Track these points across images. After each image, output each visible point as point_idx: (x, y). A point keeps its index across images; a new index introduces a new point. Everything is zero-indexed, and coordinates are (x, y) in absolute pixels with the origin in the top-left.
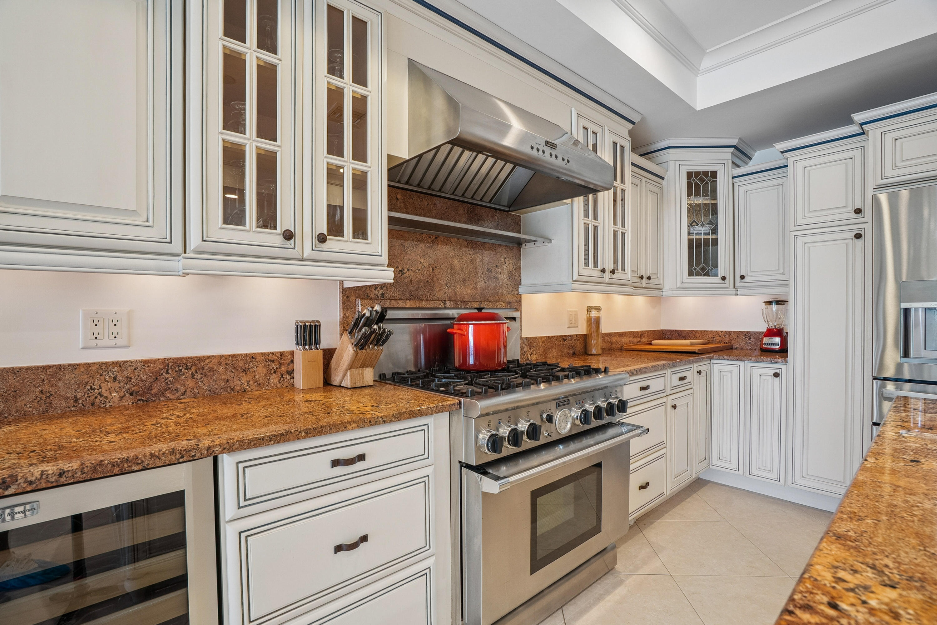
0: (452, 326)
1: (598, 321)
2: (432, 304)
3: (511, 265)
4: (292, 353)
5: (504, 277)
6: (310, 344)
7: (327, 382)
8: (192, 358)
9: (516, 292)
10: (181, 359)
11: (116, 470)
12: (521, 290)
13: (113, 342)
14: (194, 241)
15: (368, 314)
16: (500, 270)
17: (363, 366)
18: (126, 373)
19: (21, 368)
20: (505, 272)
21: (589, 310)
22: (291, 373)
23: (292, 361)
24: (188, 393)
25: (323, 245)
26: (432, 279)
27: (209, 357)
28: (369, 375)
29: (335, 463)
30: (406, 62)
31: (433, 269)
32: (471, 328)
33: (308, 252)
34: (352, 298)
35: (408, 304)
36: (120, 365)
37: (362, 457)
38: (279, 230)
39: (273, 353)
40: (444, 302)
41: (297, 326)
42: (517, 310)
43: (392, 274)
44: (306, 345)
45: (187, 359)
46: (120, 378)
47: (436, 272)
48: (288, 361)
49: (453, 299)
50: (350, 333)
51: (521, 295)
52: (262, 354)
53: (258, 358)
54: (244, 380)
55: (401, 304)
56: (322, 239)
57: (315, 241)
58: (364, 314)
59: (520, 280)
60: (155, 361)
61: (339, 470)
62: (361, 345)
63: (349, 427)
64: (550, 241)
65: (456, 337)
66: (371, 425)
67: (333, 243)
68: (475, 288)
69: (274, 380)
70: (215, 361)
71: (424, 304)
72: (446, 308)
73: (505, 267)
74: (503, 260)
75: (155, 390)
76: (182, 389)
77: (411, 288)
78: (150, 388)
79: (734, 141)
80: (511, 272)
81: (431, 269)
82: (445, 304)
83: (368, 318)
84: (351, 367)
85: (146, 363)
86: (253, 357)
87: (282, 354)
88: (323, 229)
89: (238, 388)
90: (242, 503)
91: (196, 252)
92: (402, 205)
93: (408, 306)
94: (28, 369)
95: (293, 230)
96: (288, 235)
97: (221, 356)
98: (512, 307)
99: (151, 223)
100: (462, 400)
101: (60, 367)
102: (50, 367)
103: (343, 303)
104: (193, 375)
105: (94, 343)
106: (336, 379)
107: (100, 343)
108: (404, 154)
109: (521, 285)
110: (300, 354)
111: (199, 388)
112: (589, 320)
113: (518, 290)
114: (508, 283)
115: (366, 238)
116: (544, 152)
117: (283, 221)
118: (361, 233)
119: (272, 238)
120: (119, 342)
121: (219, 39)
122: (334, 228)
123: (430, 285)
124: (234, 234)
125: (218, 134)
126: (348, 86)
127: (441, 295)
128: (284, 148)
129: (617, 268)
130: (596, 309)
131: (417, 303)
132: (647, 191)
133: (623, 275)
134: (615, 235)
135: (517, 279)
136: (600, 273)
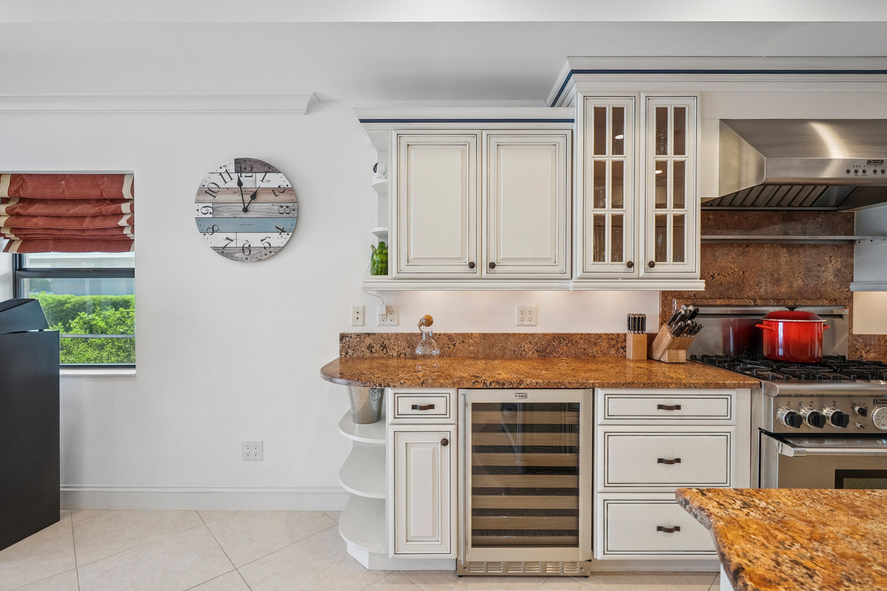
0: (761, 322)
2: (741, 302)
3: (839, 263)
4: (625, 335)
5: (829, 275)
6: (638, 330)
7: (650, 357)
8: (566, 334)
9: (847, 289)
10: (561, 334)
11: (555, 386)
12: (852, 287)
13: (529, 323)
14: (578, 272)
15: (683, 313)
16: (823, 269)
17: (678, 348)
18: (535, 340)
19: (495, 334)
20: (829, 270)
22: (624, 348)
23: (625, 340)
24: (564, 354)
25: (652, 269)
26: (742, 281)
27: (575, 334)
28: (682, 355)
29: (660, 407)
30: (718, 122)
31: (743, 273)
32: (781, 325)
33: (642, 274)
34: (669, 298)
35: (718, 302)
36: (532, 335)
37: (678, 407)
38: (625, 261)
39: (612, 334)
40: (755, 300)
41: (629, 317)
42: (845, 307)
43: (703, 285)
44: (635, 330)
45: (564, 334)
46: (532, 342)
47: (747, 274)
48: (622, 340)
49: (763, 297)
50: (669, 324)
51: (852, 292)
52: (606, 334)
53: (604, 337)
54: (595, 350)
55: (711, 302)
56: (652, 265)
57: (647, 266)
58: (680, 312)
59: (852, 277)
60: (549, 335)
61: (662, 412)
62: (677, 333)
63: (670, 386)
65: (765, 332)
66: (686, 388)
67: (659, 267)
68: (791, 287)
69: (613, 351)
70: (579, 336)
71: (733, 302)
72: (756, 305)
73: (830, 266)
74: (827, 259)
75: (548, 351)
76: (561, 352)
77: (721, 288)
78: (546, 349)
80: (839, 270)
81: (741, 273)
82: (755, 302)
83: (683, 315)
84: (669, 348)
85: (544, 335)
86: (600, 336)
87: (618, 335)
88: (652, 257)
89: (591, 354)
90: (607, 417)
91: (579, 278)
92: (714, 223)
93: (718, 303)
94: (497, 334)
95: (633, 261)
96: (630, 265)
97: (582, 334)
98: (839, 304)
99: (557, 264)
100: (763, 382)
101: (509, 335)
102: (505, 334)
103: (663, 302)
104: (567, 344)
105: (521, 323)
106: (657, 355)
107: (524, 323)
108: (715, 194)
109: (852, 281)
110: (631, 338)
111: (570, 352)
113: (848, 287)
114: (834, 280)
115: (683, 261)
116: (864, 171)
117: (627, 256)
118: (679, 256)
119: (620, 267)
120: (532, 323)
121: (592, 158)
122: (661, 255)
123: (740, 286)
124: (599, 267)
125: (591, 212)
126: (671, 158)
127: (751, 294)
128: (627, 211)
131: (726, 301)
135: (848, 277)
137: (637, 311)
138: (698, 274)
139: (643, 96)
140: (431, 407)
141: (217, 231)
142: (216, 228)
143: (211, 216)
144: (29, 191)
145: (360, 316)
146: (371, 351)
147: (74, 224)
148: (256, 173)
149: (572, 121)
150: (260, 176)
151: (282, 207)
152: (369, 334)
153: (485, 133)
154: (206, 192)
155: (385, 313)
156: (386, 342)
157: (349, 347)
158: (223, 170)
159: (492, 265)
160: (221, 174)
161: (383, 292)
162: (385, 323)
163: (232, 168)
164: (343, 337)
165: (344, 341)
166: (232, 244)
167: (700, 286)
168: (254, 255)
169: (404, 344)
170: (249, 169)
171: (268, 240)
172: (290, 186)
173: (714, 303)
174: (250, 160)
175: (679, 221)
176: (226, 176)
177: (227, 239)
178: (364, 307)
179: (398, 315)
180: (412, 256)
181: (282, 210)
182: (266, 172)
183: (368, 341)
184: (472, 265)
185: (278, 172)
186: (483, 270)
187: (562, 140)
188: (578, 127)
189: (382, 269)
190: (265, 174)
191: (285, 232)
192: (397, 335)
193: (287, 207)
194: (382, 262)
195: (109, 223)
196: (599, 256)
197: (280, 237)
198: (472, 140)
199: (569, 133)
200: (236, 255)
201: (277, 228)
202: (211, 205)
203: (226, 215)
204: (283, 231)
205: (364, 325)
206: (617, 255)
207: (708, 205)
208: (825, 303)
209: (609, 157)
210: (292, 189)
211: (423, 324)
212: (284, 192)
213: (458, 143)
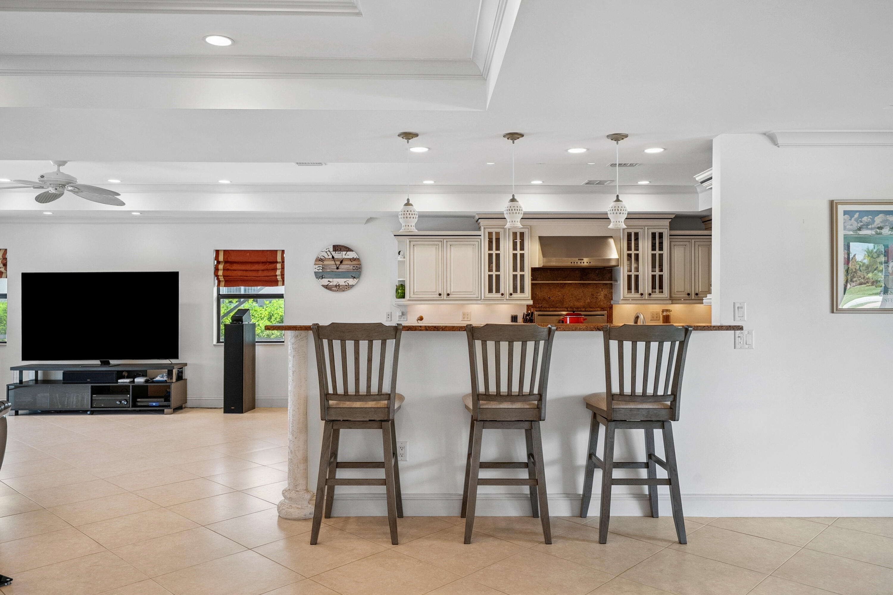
1: (668, 317)
3: (606, 292)
4: (511, 325)
5: (602, 297)
12: (612, 302)
13: (467, 319)
14: (483, 298)
16: (599, 294)
20: (602, 295)
21: (663, 311)
25: (512, 296)
26: (563, 300)
30: (538, 238)
31: (563, 296)
32: (568, 318)
33: (508, 298)
34: (530, 308)
38: (500, 293)
39: (505, 324)
41: (512, 317)
43: (532, 302)
44: (514, 322)
47: (565, 297)
48: (509, 327)
51: (612, 305)
55: (548, 309)
56: (511, 294)
57: (509, 295)
59: (612, 298)
64: (616, 281)
67: (514, 295)
68: (585, 302)
71: (558, 309)
73: (602, 293)
74: (601, 290)
77: (553, 303)
80: (606, 295)
81: (562, 296)
87: (507, 325)
88: (511, 291)
91: (483, 300)
92: (550, 274)
93: (551, 310)
95: (504, 293)
98: (605, 310)
99: (474, 294)
103: (527, 310)
105: (463, 320)
107: (465, 320)
108: (537, 266)
109: (612, 300)
112: (664, 316)
113: (610, 303)
114: (604, 299)
115: (524, 293)
116: (577, 263)
117: (502, 290)
118: (522, 291)
119: (499, 295)
120: (469, 319)
121: (487, 252)
122: (515, 290)
123: (562, 302)
124: (491, 295)
125: (487, 273)
126: (518, 252)
127: (567, 306)
128: (501, 273)
129: (655, 292)
130: (667, 310)
131: (555, 309)
132: (697, 246)
133: (661, 295)
134: (654, 277)
135: (609, 297)
136: (640, 296)
137: (515, 313)
138: (530, 298)
139: (508, 228)
141: (324, 278)
142: (323, 277)
143: (321, 271)
144: (233, 258)
145: (390, 317)
147: (254, 274)
148: (342, 251)
149: (480, 236)
150: (344, 253)
151: (354, 267)
153: (445, 240)
154: (319, 260)
155: (401, 315)
158: (328, 250)
159: (448, 295)
160: (326, 252)
161: (400, 306)
162: (401, 320)
163: (331, 249)
166: (331, 284)
168: (341, 289)
170: (339, 250)
171: (347, 282)
172: (358, 257)
173: (549, 310)
174: (340, 246)
175: (522, 277)
176: (329, 253)
177: (329, 281)
178: (391, 312)
179: (407, 316)
180: (415, 291)
181: (354, 268)
182: (347, 251)
184: (440, 295)
185: (353, 251)
186: (444, 296)
187: (477, 243)
188: (482, 237)
189: (402, 296)
190: (346, 252)
191: (355, 278)
193: (357, 267)
194: (402, 293)
195: (272, 273)
196: (490, 291)
197: (353, 280)
198: (440, 243)
199: (479, 240)
200: (333, 289)
201: (352, 276)
202: (321, 266)
203: (328, 270)
204: (354, 278)
205: (391, 321)
206: (498, 291)
207: (534, 270)
208: (599, 309)
209: (494, 252)
210: (358, 259)
211: (419, 320)
212: (355, 260)
213: (434, 245)
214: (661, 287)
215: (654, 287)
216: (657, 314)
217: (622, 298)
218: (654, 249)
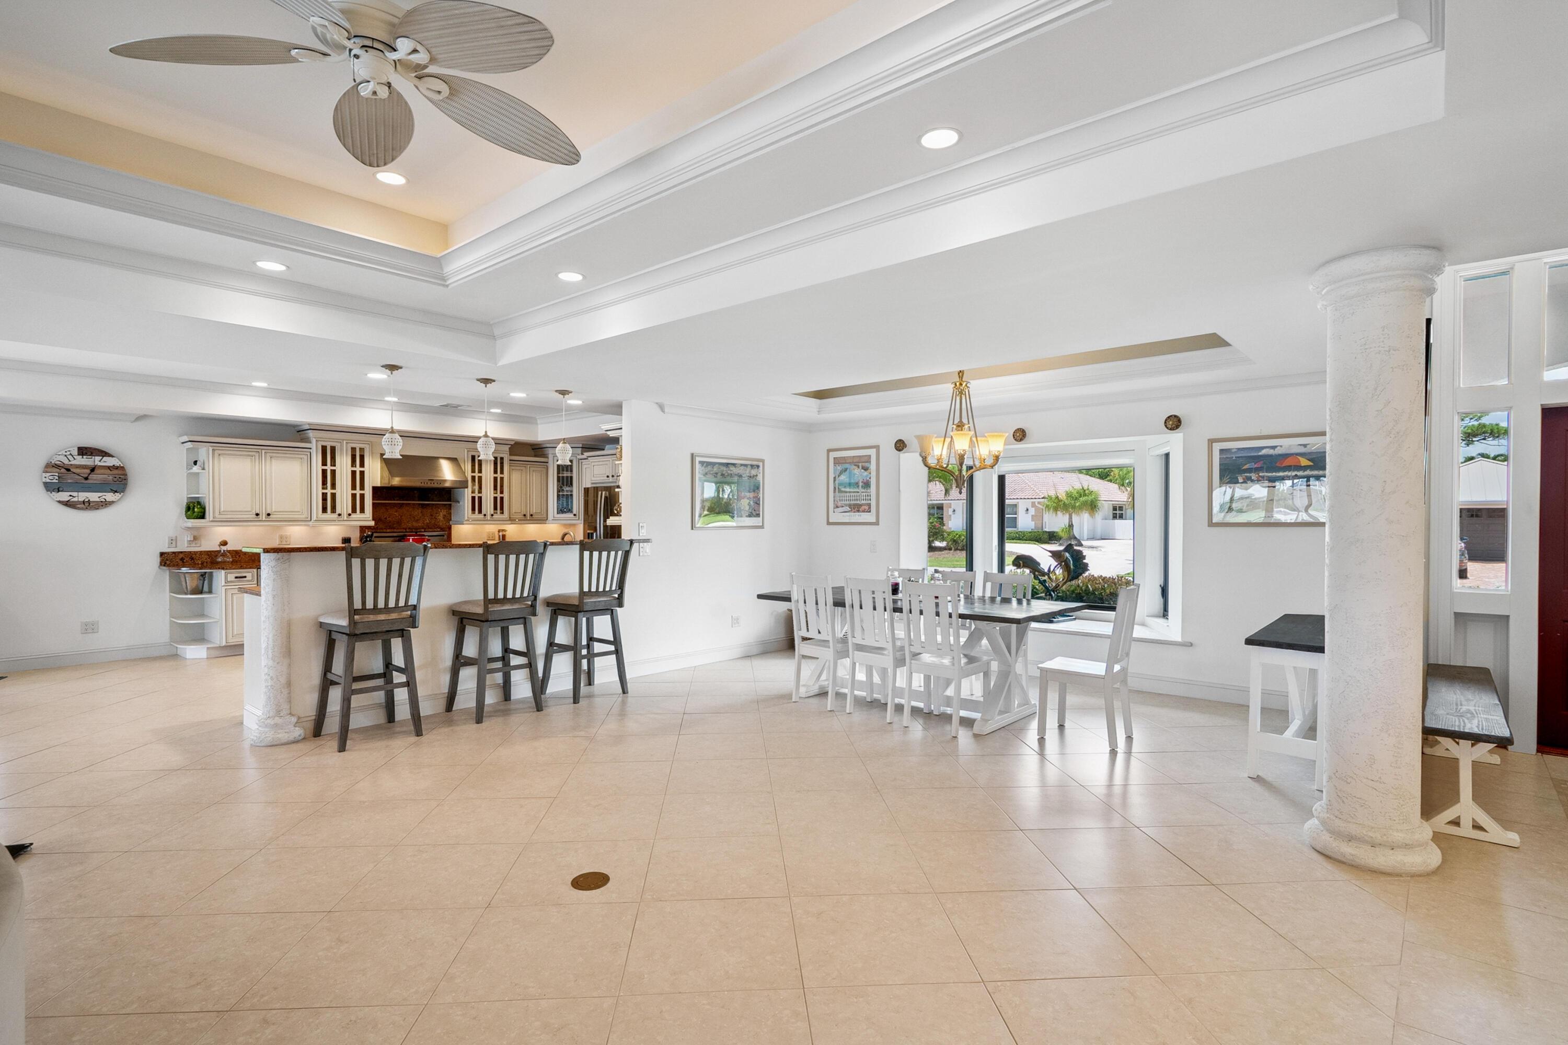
1: (504, 536)
2: (401, 530)
3: (445, 512)
5: (441, 517)
6: (347, 544)
9: (449, 525)
12: (451, 523)
13: (285, 543)
14: (315, 518)
20: (441, 515)
21: (499, 531)
30: (380, 458)
32: (411, 539)
33: (345, 518)
34: (361, 530)
35: (388, 531)
38: (336, 514)
40: (406, 529)
41: (343, 539)
42: (447, 532)
44: (345, 544)
47: (403, 517)
49: (410, 528)
50: (360, 541)
51: (451, 526)
55: (384, 531)
56: (350, 515)
57: (348, 516)
58: (364, 535)
59: (451, 518)
64: (459, 502)
67: (354, 516)
68: (423, 523)
71: (395, 530)
72: (405, 532)
73: (441, 513)
74: (439, 510)
77: (389, 524)
79: (581, 446)
80: (445, 516)
81: (399, 517)
88: (350, 512)
91: (317, 520)
95: (341, 513)
96: (340, 515)
98: (443, 530)
99: (304, 515)
103: (358, 532)
107: (282, 543)
108: (379, 485)
109: (451, 521)
112: (500, 536)
113: (449, 523)
114: (443, 521)
115: (364, 513)
117: (338, 510)
118: (362, 510)
119: (335, 516)
121: (320, 468)
122: (354, 510)
123: (399, 523)
124: (325, 516)
125: (321, 491)
126: (358, 469)
127: (405, 526)
128: (338, 491)
129: (497, 513)
130: (503, 530)
131: (392, 530)
132: (531, 471)
133: (501, 516)
134: (495, 498)
135: (448, 518)
136: (483, 516)
137: (347, 535)
138: (371, 518)
139: (345, 442)
140: (245, 577)
141: (62, 491)
142: (60, 489)
143: (57, 481)
145: (174, 542)
146: (183, 562)
148: (95, 456)
149: (311, 449)
150: (99, 458)
151: (115, 477)
152: (181, 552)
153: (263, 451)
154: (53, 466)
155: (192, 539)
156: (194, 556)
157: (167, 560)
158: (69, 453)
159: (269, 515)
160: (66, 456)
161: (189, 528)
162: (192, 546)
163: (75, 452)
164: (162, 554)
165: (163, 556)
166: (75, 499)
167: (372, 523)
168: (92, 506)
169: (206, 556)
170: (90, 453)
171: (104, 497)
172: (122, 465)
173: (386, 531)
174: (90, 448)
175: (362, 496)
176: (70, 457)
177: (71, 496)
178: (176, 537)
179: (202, 541)
180: (222, 510)
181: (115, 479)
182: (103, 456)
183: (181, 556)
184: (257, 515)
185: (112, 456)
186: (263, 517)
187: (306, 457)
188: (314, 451)
190: (101, 457)
191: (118, 492)
192: (201, 551)
193: (119, 478)
196: (324, 510)
197: (114, 495)
198: (257, 454)
199: (309, 454)
200: (78, 506)
201: (111, 490)
202: (57, 474)
203: (69, 481)
204: (116, 492)
205: (177, 547)
206: (333, 511)
207: (375, 490)
208: (439, 530)
209: (329, 468)
210: (123, 467)
211: (222, 545)
212: (117, 469)
213: (249, 455)
214: (502, 508)
215: (495, 508)
216: (494, 534)
217: (466, 518)
218: (495, 472)
